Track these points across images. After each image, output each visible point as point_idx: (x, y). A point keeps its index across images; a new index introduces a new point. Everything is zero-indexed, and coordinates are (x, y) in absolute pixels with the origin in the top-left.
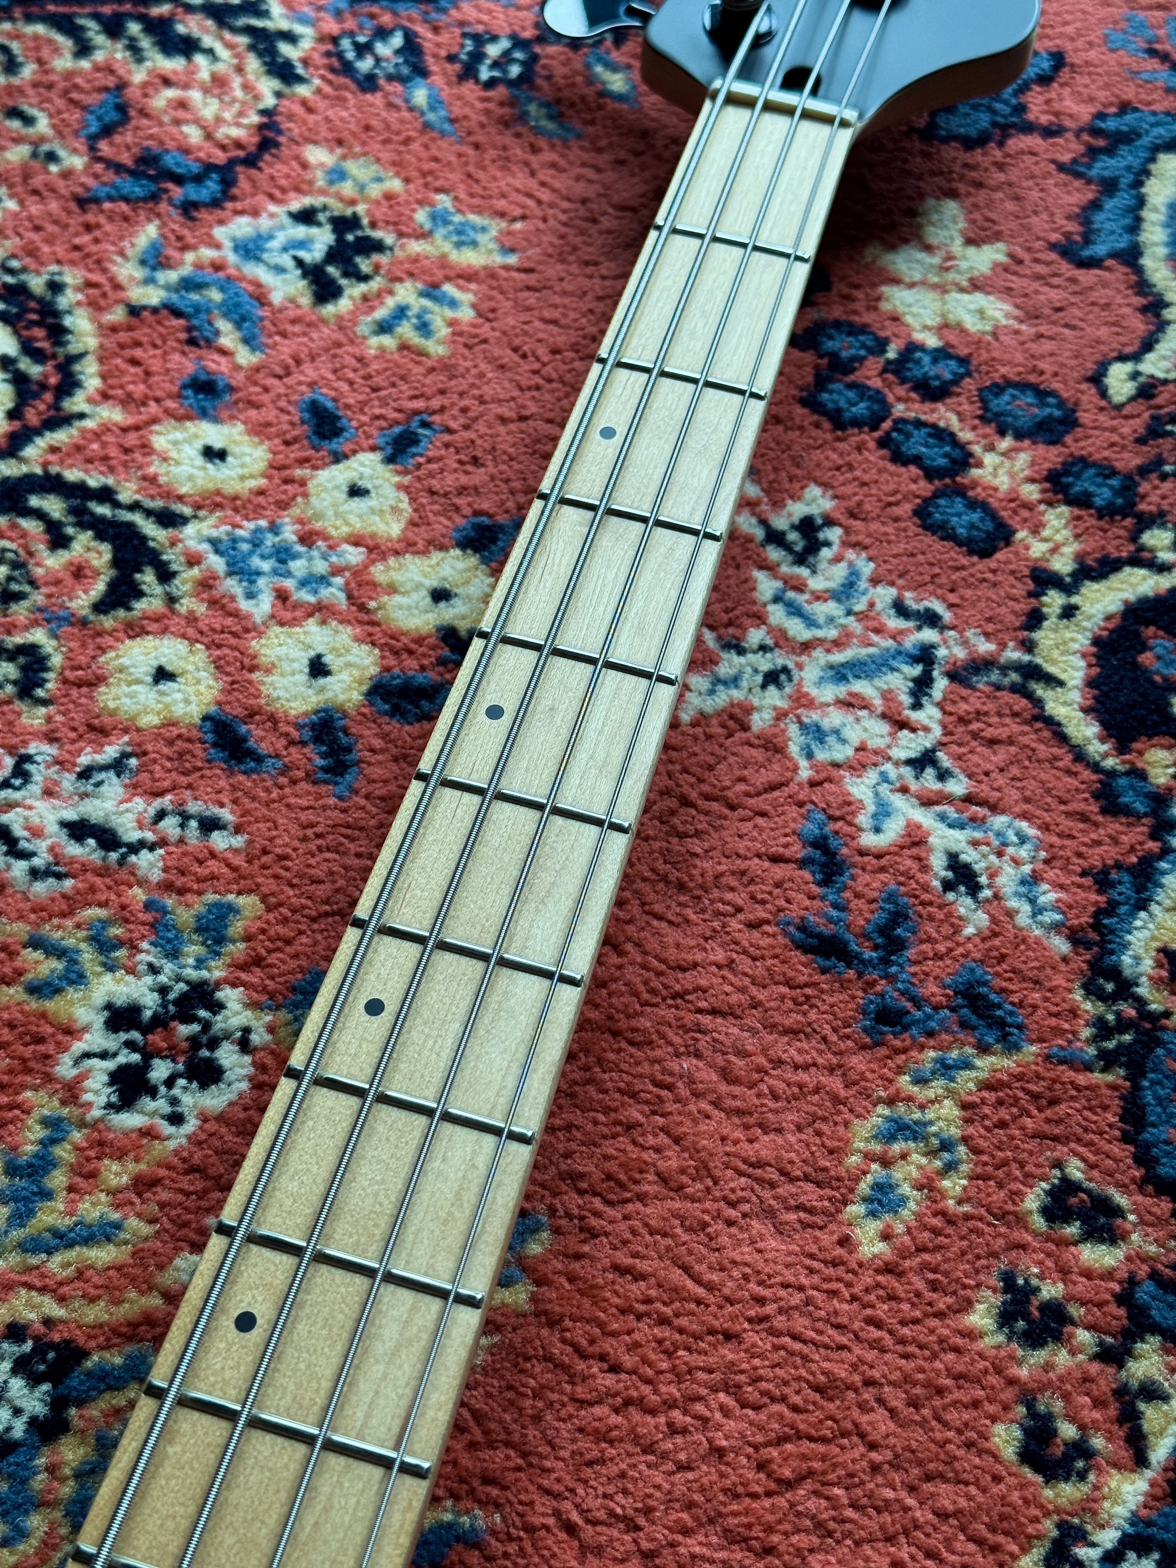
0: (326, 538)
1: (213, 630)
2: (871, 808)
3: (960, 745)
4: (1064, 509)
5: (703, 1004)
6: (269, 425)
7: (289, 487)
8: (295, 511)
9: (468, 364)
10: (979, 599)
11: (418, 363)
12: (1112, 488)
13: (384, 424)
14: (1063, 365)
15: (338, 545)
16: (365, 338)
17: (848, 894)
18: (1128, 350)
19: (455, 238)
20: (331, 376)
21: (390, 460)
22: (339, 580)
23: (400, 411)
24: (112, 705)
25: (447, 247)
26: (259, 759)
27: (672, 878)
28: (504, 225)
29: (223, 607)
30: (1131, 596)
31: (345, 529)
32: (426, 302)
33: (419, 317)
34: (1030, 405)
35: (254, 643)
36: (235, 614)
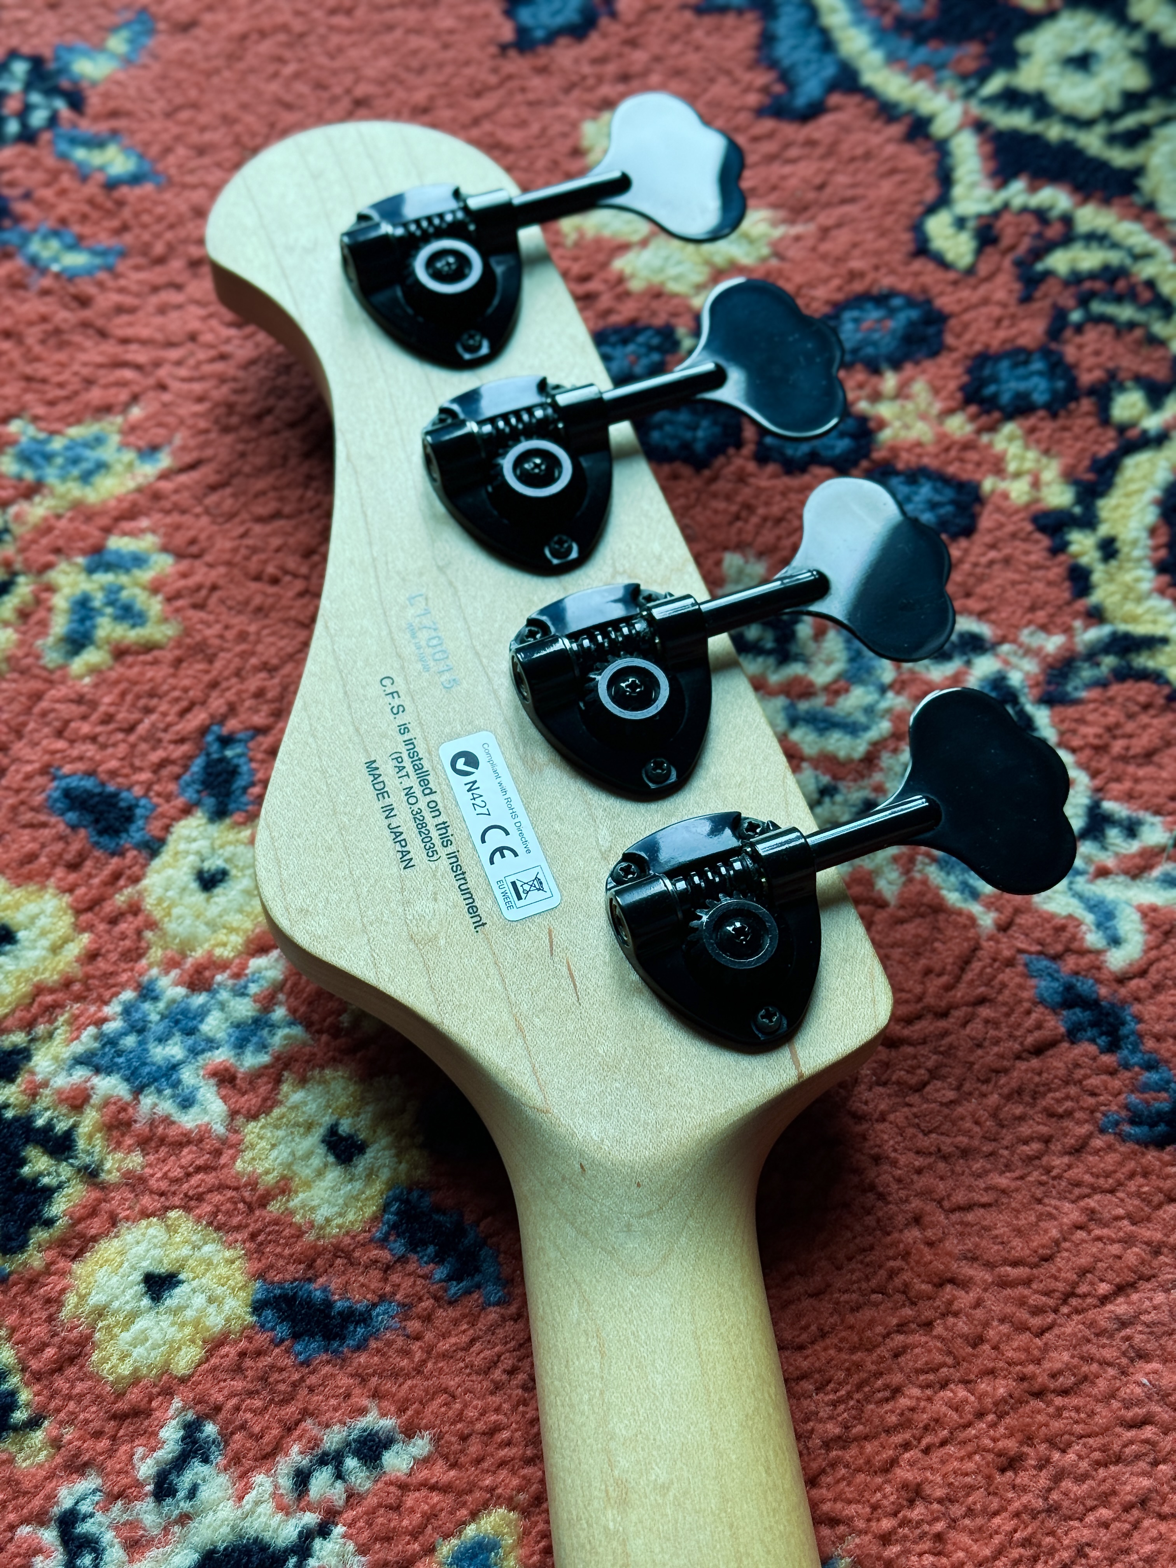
0: (223, 966)
1: (176, 1181)
2: (1089, 918)
3: (1118, 779)
4: (1009, 428)
5: (1104, 1288)
6: (32, 857)
7: (123, 926)
8: (156, 954)
9: (217, 628)
10: (1004, 590)
11: (156, 662)
12: (1040, 373)
13: (176, 769)
14: (878, 253)
15: (244, 966)
16: (63, 667)
17: (1150, 1044)
18: (931, 194)
19: (75, 472)
20: (61, 744)
21: (219, 814)
22: (279, 1013)
23: (181, 741)
24: (125, 1369)
25: (75, 490)
26: (364, 1318)
27: (947, 1149)
28: (119, 420)
29: (162, 1141)
30: (1154, 493)
31: (236, 940)
32: (106, 578)
33: (111, 603)
34: (879, 321)
35: (239, 1165)
36: (185, 1141)
